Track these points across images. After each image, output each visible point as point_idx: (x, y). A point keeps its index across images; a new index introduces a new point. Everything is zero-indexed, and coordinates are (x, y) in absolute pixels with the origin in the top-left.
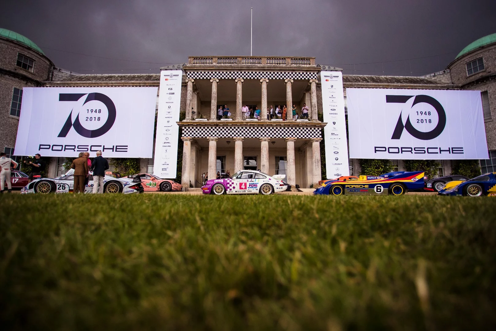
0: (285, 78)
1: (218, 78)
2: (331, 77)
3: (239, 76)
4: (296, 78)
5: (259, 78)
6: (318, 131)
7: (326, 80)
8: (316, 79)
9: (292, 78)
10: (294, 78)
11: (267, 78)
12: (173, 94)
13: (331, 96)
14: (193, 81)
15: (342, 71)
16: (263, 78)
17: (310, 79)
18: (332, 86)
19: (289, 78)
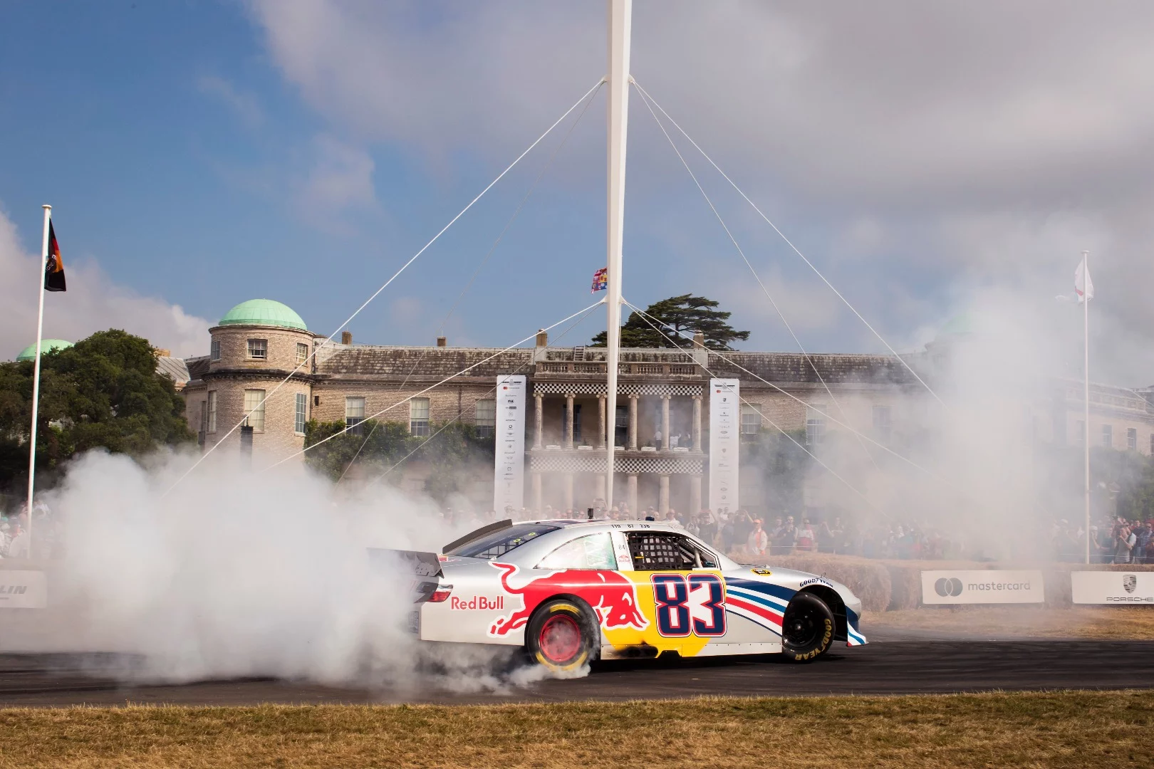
0: (660, 393)
1: (574, 392)
2: (725, 387)
3: (602, 390)
4: (674, 394)
5: (628, 393)
6: (699, 464)
7: (718, 391)
8: (700, 394)
9: (670, 394)
10: (672, 394)
11: (637, 393)
12: (515, 408)
13: (723, 414)
14: (542, 395)
15: (739, 378)
16: (632, 393)
17: (693, 394)
18: (725, 400)
19: (665, 394)
